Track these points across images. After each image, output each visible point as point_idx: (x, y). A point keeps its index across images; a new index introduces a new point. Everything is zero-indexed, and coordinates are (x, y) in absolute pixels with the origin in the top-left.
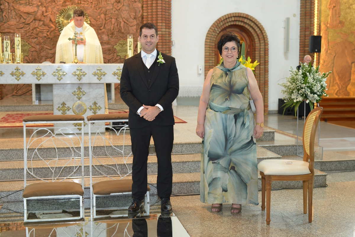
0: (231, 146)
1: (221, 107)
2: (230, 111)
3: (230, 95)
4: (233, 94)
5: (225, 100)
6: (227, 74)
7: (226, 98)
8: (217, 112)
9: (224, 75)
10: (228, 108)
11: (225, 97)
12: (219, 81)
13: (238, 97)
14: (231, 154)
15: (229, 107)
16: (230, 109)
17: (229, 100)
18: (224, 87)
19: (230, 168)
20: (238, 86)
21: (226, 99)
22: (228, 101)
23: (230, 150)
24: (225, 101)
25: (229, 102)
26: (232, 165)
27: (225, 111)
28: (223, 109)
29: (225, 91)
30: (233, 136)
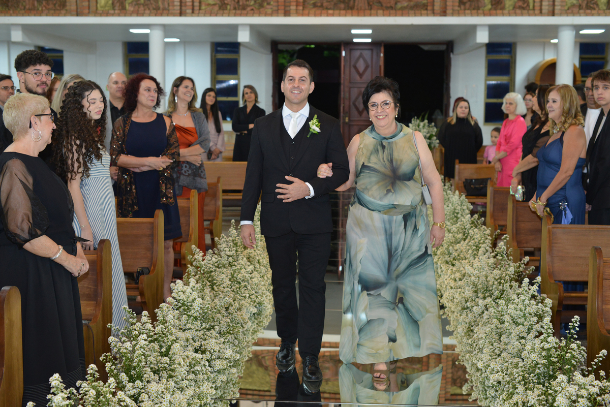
0: (398, 266)
1: (379, 204)
2: (395, 210)
3: (393, 184)
4: (398, 182)
5: (386, 192)
6: (383, 147)
7: (389, 188)
8: (373, 211)
9: (380, 148)
10: (391, 206)
11: (386, 187)
12: (374, 159)
13: (407, 186)
14: (398, 277)
15: (393, 205)
16: (396, 208)
17: (393, 191)
18: (382, 169)
19: (397, 301)
20: (405, 168)
21: (388, 191)
22: (391, 194)
23: (396, 273)
24: (387, 194)
25: (394, 195)
26: (399, 295)
27: (386, 211)
28: (383, 206)
29: (384, 176)
30: (401, 249)
